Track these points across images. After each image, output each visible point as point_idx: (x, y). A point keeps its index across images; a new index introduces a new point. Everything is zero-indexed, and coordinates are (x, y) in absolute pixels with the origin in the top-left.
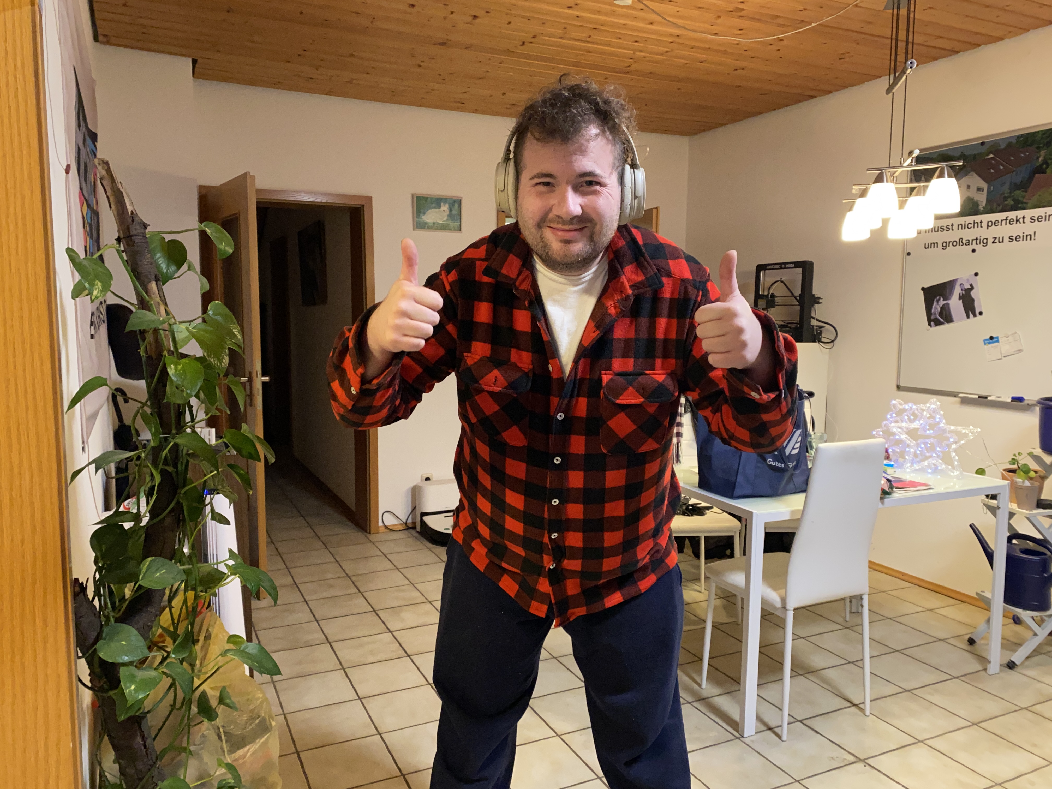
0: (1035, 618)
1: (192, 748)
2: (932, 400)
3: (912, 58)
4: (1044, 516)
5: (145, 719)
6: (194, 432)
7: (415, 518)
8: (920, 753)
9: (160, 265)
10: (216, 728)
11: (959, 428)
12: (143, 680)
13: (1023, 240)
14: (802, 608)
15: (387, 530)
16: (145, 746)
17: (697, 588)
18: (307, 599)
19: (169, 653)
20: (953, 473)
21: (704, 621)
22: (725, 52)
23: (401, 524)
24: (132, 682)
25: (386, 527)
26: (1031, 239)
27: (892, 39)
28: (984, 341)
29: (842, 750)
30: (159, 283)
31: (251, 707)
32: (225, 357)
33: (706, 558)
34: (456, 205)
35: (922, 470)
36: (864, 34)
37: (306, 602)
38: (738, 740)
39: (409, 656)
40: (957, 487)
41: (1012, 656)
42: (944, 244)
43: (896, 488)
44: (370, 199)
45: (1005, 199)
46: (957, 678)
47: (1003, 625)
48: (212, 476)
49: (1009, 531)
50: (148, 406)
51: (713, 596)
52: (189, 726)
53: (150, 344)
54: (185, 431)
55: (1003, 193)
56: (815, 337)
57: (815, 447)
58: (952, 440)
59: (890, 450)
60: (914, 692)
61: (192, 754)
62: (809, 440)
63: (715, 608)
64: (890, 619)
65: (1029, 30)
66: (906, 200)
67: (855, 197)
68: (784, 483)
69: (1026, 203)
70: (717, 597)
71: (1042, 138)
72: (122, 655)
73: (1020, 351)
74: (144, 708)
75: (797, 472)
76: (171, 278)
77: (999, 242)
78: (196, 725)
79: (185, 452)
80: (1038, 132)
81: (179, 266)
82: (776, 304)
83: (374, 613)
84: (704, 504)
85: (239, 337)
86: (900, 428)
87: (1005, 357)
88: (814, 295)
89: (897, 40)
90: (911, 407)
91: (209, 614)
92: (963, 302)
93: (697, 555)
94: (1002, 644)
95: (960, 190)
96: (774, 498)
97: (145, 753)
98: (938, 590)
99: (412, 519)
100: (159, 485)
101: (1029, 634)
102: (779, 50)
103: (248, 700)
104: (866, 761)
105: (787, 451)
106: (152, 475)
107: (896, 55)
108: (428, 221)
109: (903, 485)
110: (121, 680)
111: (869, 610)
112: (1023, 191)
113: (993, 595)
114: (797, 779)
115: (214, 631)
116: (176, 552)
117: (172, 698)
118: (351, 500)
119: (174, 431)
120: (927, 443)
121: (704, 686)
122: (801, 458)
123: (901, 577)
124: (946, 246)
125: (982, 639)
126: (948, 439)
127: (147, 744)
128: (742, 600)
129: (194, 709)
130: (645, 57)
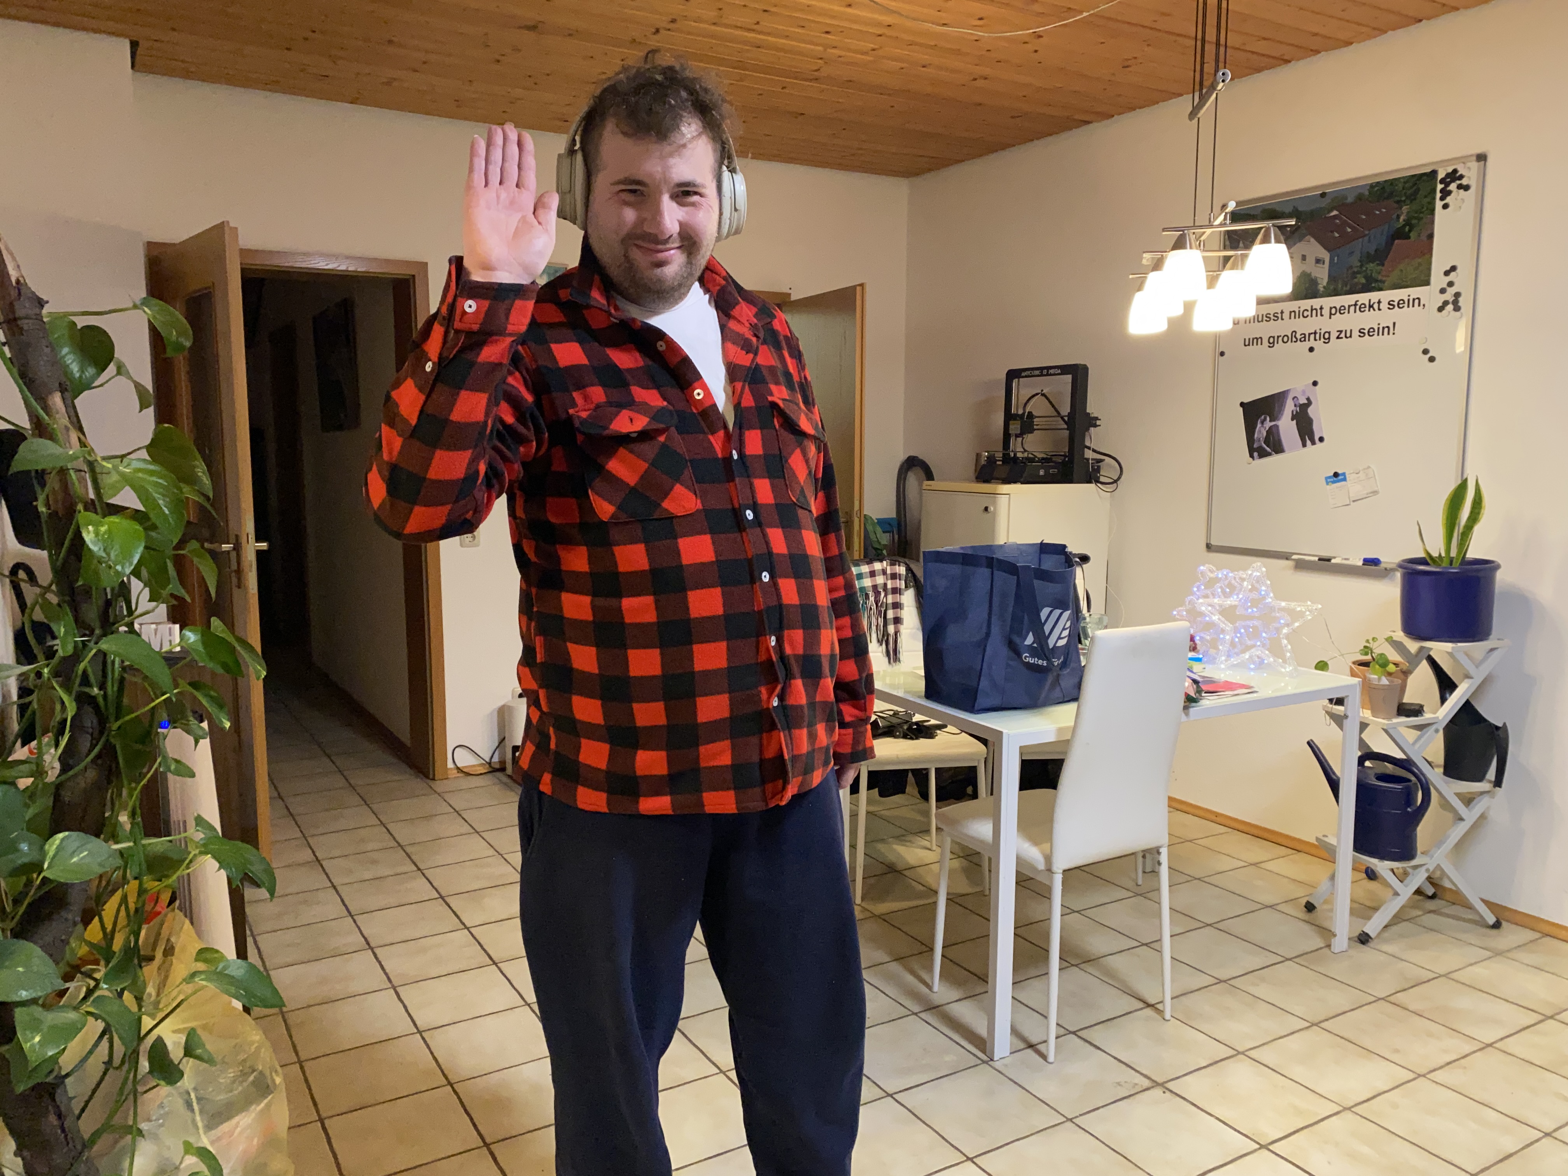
0: (1395, 871)
1: (144, 1126)
2: (1255, 565)
3: (1225, 68)
4: (1408, 727)
5: (62, 1087)
6: (132, 631)
7: (502, 754)
8: (1240, 1069)
9: (68, 366)
10: (184, 1092)
11: (1293, 605)
12: (53, 1027)
13: (1378, 334)
14: (1076, 868)
15: (461, 775)
16: (63, 1130)
17: (926, 844)
18: (335, 884)
19: (98, 981)
20: (1285, 668)
21: (936, 892)
22: (958, 52)
23: (482, 765)
24: (35, 1031)
25: (459, 769)
26: (1389, 334)
27: (1196, 38)
28: (1327, 478)
29: (1134, 1072)
30: (67, 394)
31: (241, 1057)
33: (938, 800)
35: (1243, 665)
36: (1158, 30)
37: (334, 887)
38: (985, 1066)
39: (495, 964)
40: (1290, 688)
41: (1365, 925)
42: (1271, 340)
43: (1206, 693)
44: (424, 266)
45: (1354, 275)
46: (1291, 959)
47: (1353, 882)
48: (164, 701)
49: (1360, 749)
50: (53, 592)
51: (948, 855)
52: (135, 1093)
53: (54, 493)
54: (116, 630)
55: (1352, 267)
56: (1091, 476)
57: (1090, 635)
58: (1282, 621)
59: (1197, 638)
60: (1232, 982)
61: (143, 1136)
62: (1082, 625)
63: (951, 872)
64: (1199, 879)
65: (1386, 32)
66: (1218, 276)
67: (1144, 272)
68: (1047, 687)
69: (1384, 282)
70: (953, 856)
71: (1404, 188)
72: (18, 990)
73: (1375, 493)
74: (60, 1069)
75: (1066, 672)
76: (89, 387)
77: (1346, 337)
78: (146, 1092)
79: (117, 663)
80: (1399, 179)
81: (101, 368)
82: (1035, 427)
83: (440, 900)
84: (933, 722)
85: (206, 480)
86: (1210, 605)
87: (1354, 501)
88: (1089, 414)
89: (1203, 40)
90: (1226, 576)
91: (170, 915)
92: (1297, 424)
93: (925, 796)
94: (1351, 909)
95: (1292, 261)
96: (1035, 711)
97: (63, 1139)
98: (1265, 835)
99: (499, 756)
100: (72, 718)
101: (1388, 894)
102: (1036, 51)
103: (235, 1046)
104: (1167, 1085)
105: (1051, 642)
106: (63, 702)
107: (1202, 62)
109: (1215, 688)
110: (18, 1029)
111: (1170, 868)
112: (1379, 265)
113: (1339, 841)
114: (1069, 1117)
115: (179, 943)
116: (107, 823)
117: (106, 1052)
118: (403, 730)
119: (98, 632)
120: (1249, 626)
121: (936, 988)
122: (1070, 653)
123: (1214, 818)
124: (1273, 343)
125: (1325, 902)
126: (1277, 620)
127: (66, 1126)
128: (990, 859)
129: (144, 1065)
130: (840, 57)
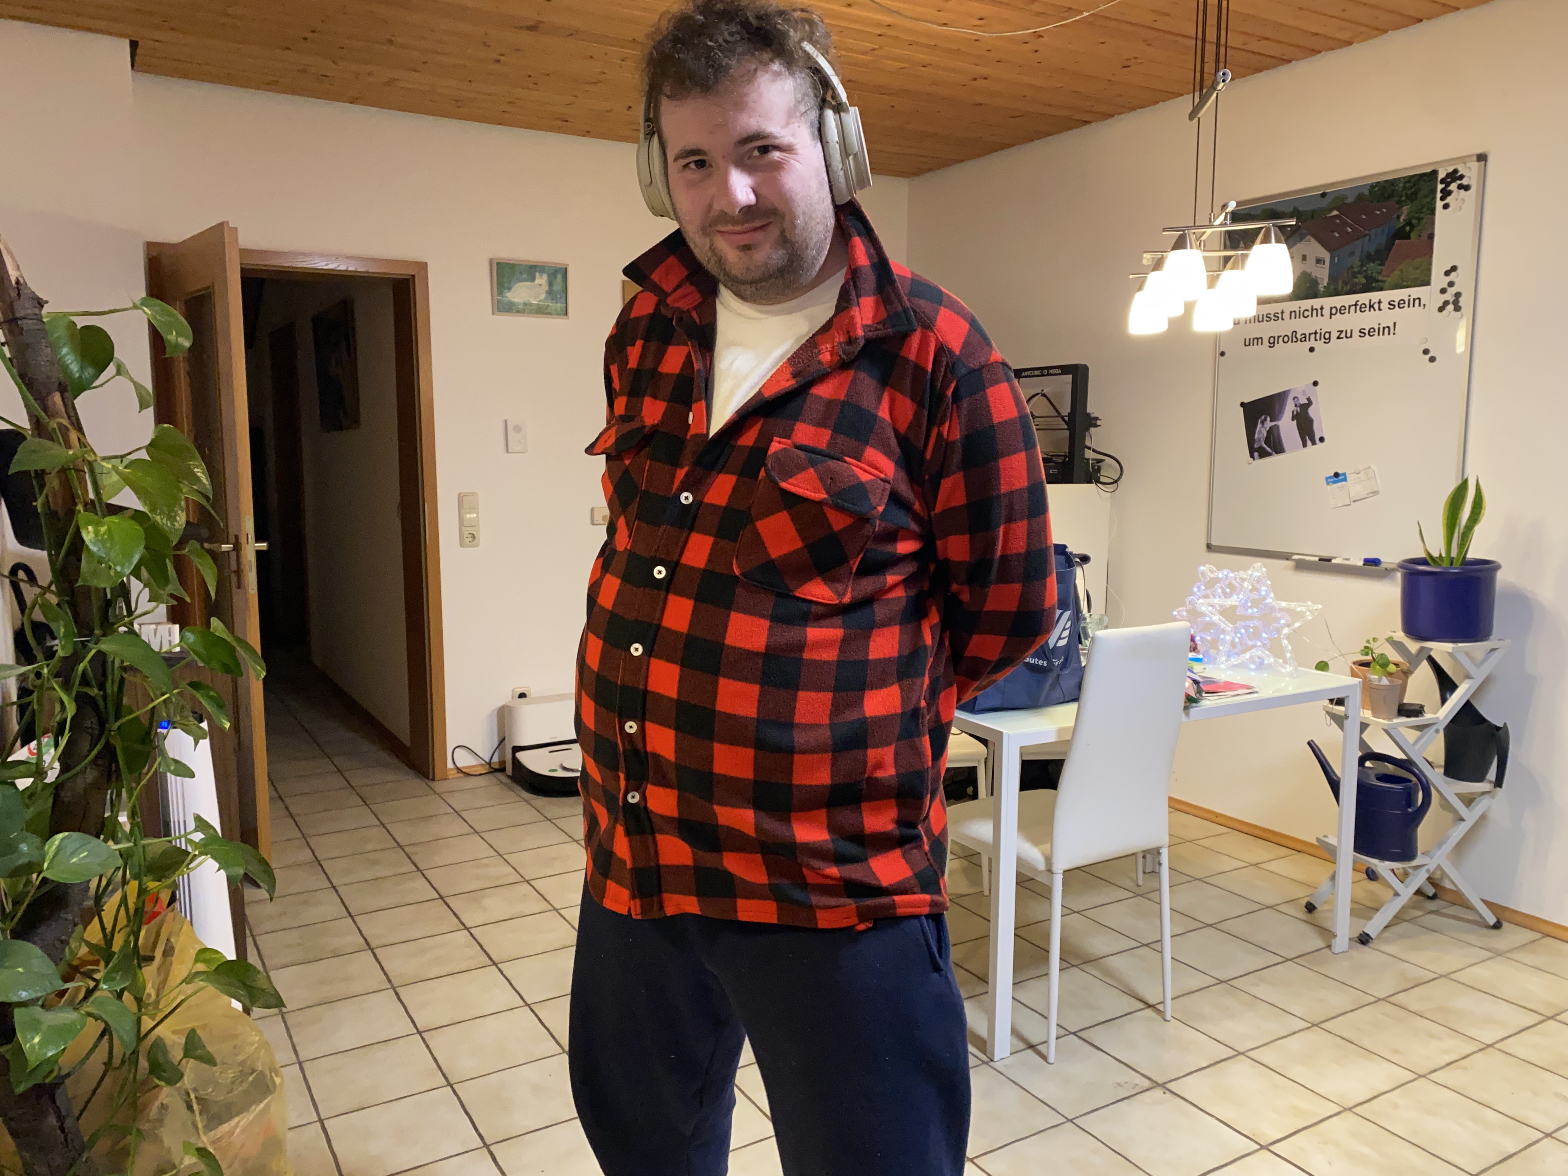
0: (1396, 871)
1: (144, 1127)
2: (1255, 565)
3: (1225, 68)
4: (1409, 727)
5: (63, 1086)
6: (131, 632)
7: (502, 754)
8: (1240, 1069)
9: (68, 365)
10: (183, 1092)
11: (1293, 605)
12: (53, 1027)
13: (1379, 334)
14: (1076, 868)
15: (461, 775)
16: (62, 1129)
18: (335, 884)
19: (97, 982)
20: (1285, 668)
22: (958, 52)
23: (482, 765)
24: (36, 1031)
25: (459, 770)
26: (1389, 334)
27: (1196, 39)
28: (1327, 478)
29: (1134, 1072)
30: (66, 394)
31: (241, 1058)
32: (180, 512)
34: (559, 277)
35: (1243, 666)
36: (1158, 30)
37: (334, 887)
38: (985, 1066)
39: (495, 964)
40: (1290, 688)
41: (1365, 925)
42: (1272, 340)
43: (1206, 693)
44: (423, 266)
45: (1355, 274)
46: (1290, 960)
47: (1354, 883)
48: (164, 701)
49: (1361, 749)
50: (52, 592)
52: (136, 1093)
53: (54, 493)
54: (116, 631)
55: (1352, 267)
56: (1091, 476)
57: (1091, 635)
58: (1283, 622)
59: (1197, 638)
60: (1232, 983)
61: (143, 1136)
62: (1082, 625)
64: (1199, 879)
65: (1386, 32)
66: (1218, 276)
67: (1144, 272)
68: (1047, 687)
69: (1383, 282)
71: (1404, 188)
72: (18, 991)
73: (1376, 493)
74: (60, 1069)
75: (1066, 672)
76: (88, 387)
77: (1347, 337)
78: (147, 1092)
79: (117, 664)
80: (1399, 179)
81: (101, 368)
83: (440, 900)
85: (205, 480)
86: (1210, 606)
87: (1354, 501)
88: (1089, 414)
89: (1204, 41)
90: (1226, 576)
91: (170, 916)
92: (1298, 424)
94: (1352, 909)
95: (1293, 261)
96: (1035, 711)
97: (63, 1140)
98: (1265, 835)
99: (499, 758)
100: (72, 719)
101: (1388, 894)
102: (1036, 51)
103: (235, 1047)
104: (1167, 1086)
105: (1052, 643)
106: (62, 703)
107: (1203, 62)
108: (516, 300)
109: (1213, 688)
110: (17, 1029)
111: (1170, 869)
112: (1379, 265)
113: (1339, 842)
114: (1070, 1118)
115: (179, 943)
116: (107, 823)
117: (106, 1052)
118: (402, 730)
119: (97, 632)
120: (1249, 627)
122: (1070, 653)
123: (1214, 818)
124: (1274, 343)
125: (1326, 902)
126: (1277, 620)
127: (65, 1126)
128: (990, 860)
129: (144, 1065)
